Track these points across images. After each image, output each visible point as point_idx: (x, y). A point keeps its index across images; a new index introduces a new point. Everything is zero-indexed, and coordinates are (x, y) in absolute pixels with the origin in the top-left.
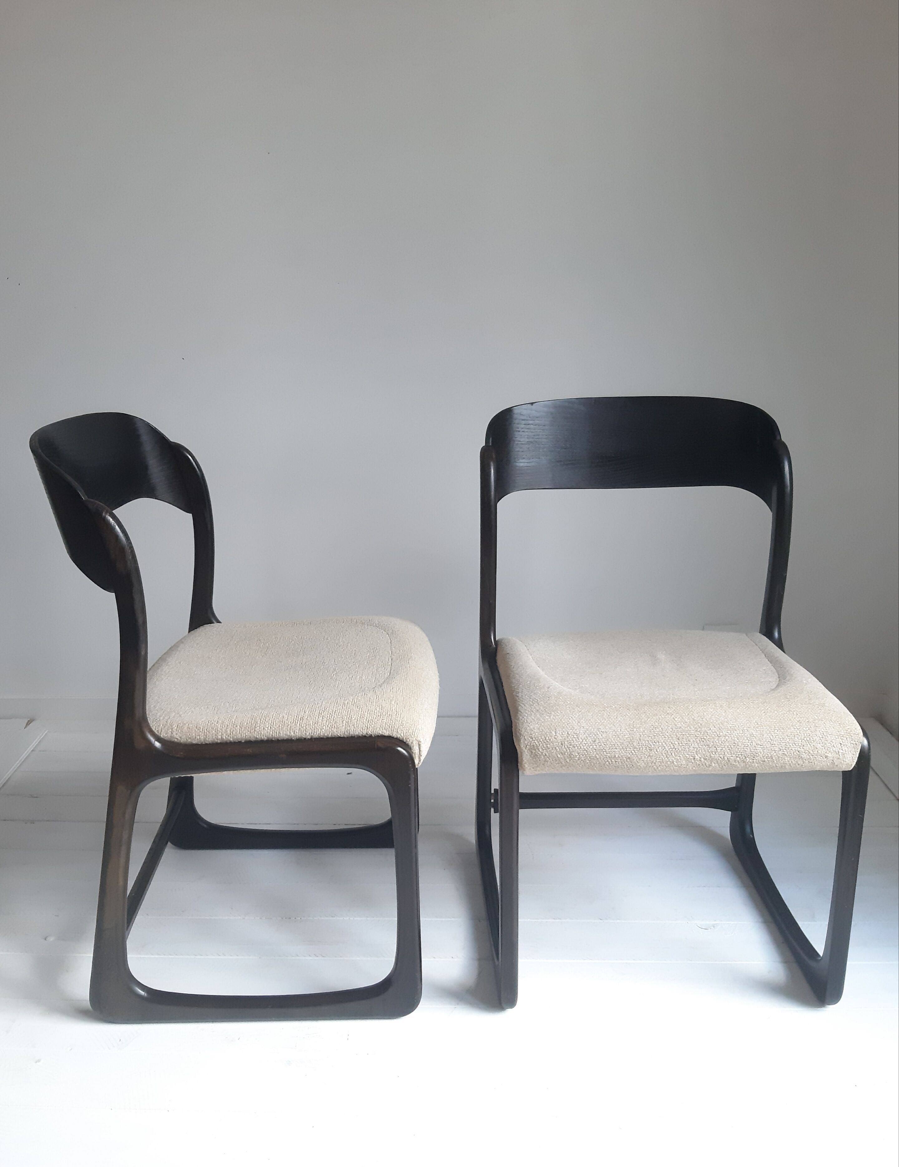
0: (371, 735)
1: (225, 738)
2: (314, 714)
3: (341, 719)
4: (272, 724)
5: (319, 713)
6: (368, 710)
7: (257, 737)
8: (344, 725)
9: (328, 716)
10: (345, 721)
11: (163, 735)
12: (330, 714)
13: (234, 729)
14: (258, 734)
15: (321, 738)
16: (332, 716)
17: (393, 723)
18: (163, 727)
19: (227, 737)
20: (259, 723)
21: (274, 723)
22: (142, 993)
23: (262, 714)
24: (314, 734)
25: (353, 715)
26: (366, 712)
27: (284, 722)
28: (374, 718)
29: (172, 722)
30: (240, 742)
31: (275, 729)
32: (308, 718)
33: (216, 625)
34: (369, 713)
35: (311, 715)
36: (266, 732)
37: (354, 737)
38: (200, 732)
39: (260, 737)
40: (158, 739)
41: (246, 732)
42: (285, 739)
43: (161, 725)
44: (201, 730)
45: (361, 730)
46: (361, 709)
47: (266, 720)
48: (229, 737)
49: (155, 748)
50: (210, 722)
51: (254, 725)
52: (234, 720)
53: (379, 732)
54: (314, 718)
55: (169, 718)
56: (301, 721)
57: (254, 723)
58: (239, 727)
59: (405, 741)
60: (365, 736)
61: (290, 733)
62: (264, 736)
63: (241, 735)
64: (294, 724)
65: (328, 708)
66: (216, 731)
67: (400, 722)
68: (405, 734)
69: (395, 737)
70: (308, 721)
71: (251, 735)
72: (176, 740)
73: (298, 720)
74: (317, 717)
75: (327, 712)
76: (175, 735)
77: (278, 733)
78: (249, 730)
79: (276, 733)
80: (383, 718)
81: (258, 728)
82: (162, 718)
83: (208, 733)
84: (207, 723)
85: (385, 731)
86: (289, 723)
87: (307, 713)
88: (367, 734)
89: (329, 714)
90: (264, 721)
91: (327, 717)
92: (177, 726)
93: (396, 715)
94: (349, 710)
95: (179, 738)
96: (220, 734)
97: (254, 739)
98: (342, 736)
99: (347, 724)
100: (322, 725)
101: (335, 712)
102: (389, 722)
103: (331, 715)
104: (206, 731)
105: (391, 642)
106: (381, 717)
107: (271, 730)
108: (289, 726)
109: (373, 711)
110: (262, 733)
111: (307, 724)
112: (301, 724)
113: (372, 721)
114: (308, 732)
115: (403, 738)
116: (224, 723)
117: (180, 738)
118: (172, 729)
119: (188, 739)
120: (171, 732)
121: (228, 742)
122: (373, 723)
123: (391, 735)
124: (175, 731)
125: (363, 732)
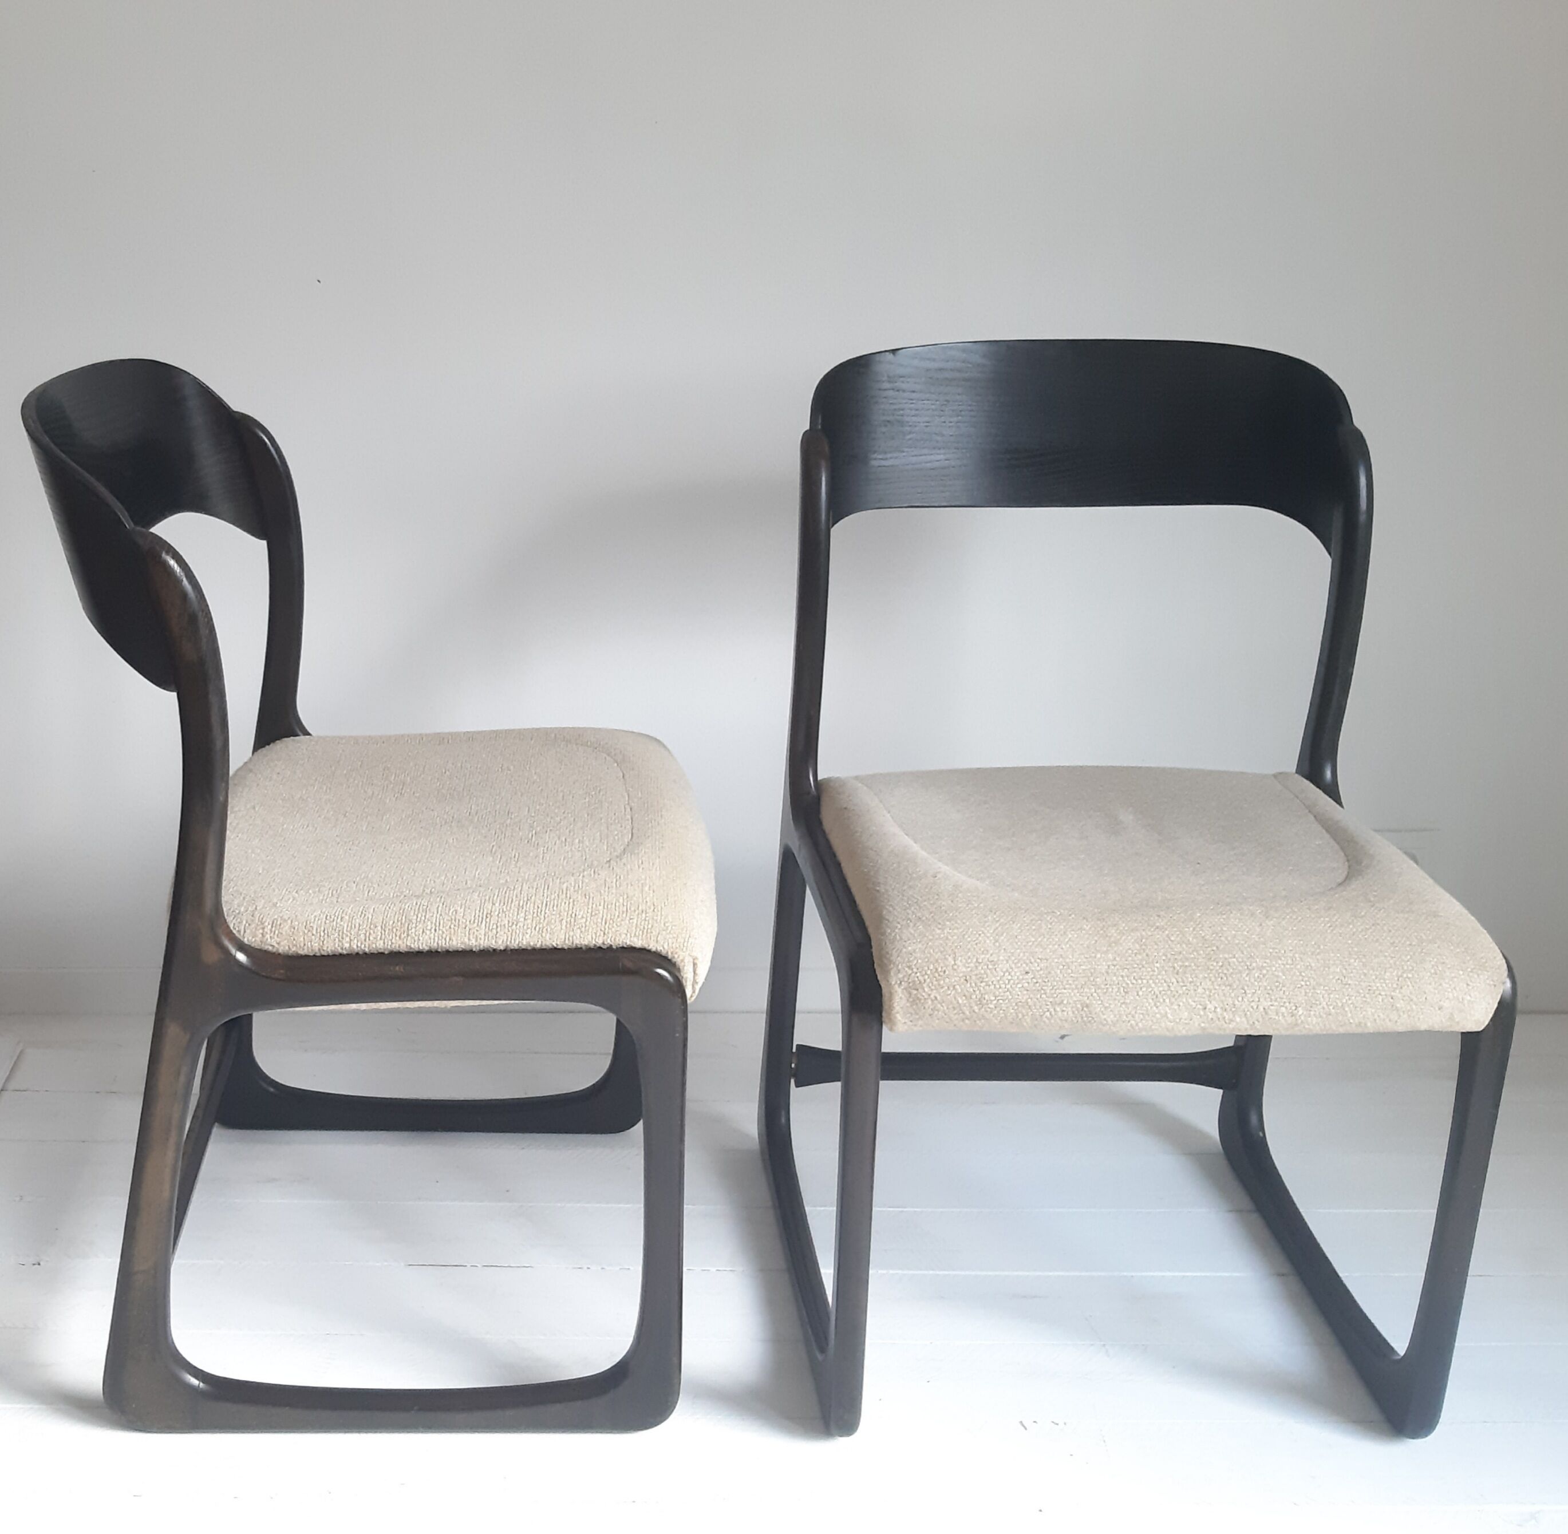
0: (611, 946)
1: (355, 947)
2: (510, 908)
3: (558, 916)
4: (438, 924)
5: (519, 905)
6: (604, 901)
7: (412, 946)
8: (564, 927)
9: (535, 911)
10: (564, 921)
11: (247, 939)
12: (538, 907)
13: (372, 932)
14: (413, 941)
15: (523, 949)
16: (541, 911)
17: (650, 926)
18: (247, 925)
19: (359, 945)
20: (414, 921)
21: (442, 923)
22: (195, 1382)
23: (418, 906)
24: (511, 942)
25: (578, 910)
26: (600, 905)
27: (459, 920)
28: (616, 916)
29: (262, 916)
30: (382, 953)
31: (443, 932)
32: (500, 915)
33: (302, 738)
34: (606, 907)
35: (505, 910)
36: (427, 937)
37: (581, 948)
38: (313, 935)
39: (417, 946)
40: (242, 947)
41: (392, 937)
42: (460, 949)
43: (244, 922)
44: (314, 933)
45: (594, 937)
46: (591, 899)
47: (427, 917)
48: (363, 946)
49: (237, 962)
50: (328, 917)
51: (406, 925)
52: (370, 917)
53: (625, 941)
54: (511, 915)
55: (256, 909)
56: (488, 920)
57: (405, 921)
58: (379, 928)
59: (670, 957)
60: (600, 948)
61: (469, 939)
62: (424, 945)
63: (384, 943)
64: (476, 925)
65: (533, 898)
66: (341, 934)
67: (662, 925)
68: (670, 945)
69: (654, 949)
70: (500, 920)
71: (400, 942)
72: (270, 948)
73: (482, 918)
74: (516, 914)
75: (532, 905)
76: (269, 940)
77: (448, 939)
78: (398, 934)
79: (445, 939)
80: (632, 917)
81: (413, 930)
82: (242, 909)
83: (326, 936)
84: (324, 919)
85: (635, 940)
86: (468, 923)
87: (497, 905)
88: (603, 944)
89: (536, 907)
90: (423, 918)
91: (534, 913)
92: (271, 923)
93: (654, 911)
94: (571, 900)
95: (276, 946)
96: (348, 939)
97: (406, 950)
98: (559, 947)
99: (568, 926)
100: (525, 927)
101: (546, 905)
102: (643, 923)
103: (539, 910)
104: (322, 934)
105: (623, 777)
106: (628, 914)
107: (436, 934)
108: (467, 928)
109: (612, 904)
110: (421, 938)
111: (499, 924)
112: (487, 925)
113: (611, 922)
114: (500, 939)
115: (667, 952)
116: (354, 921)
117: (278, 944)
118: (263, 928)
119: (291, 947)
120: (262, 934)
121: (361, 953)
122: (615, 925)
123: (646, 946)
124: (269, 932)
125: (597, 940)
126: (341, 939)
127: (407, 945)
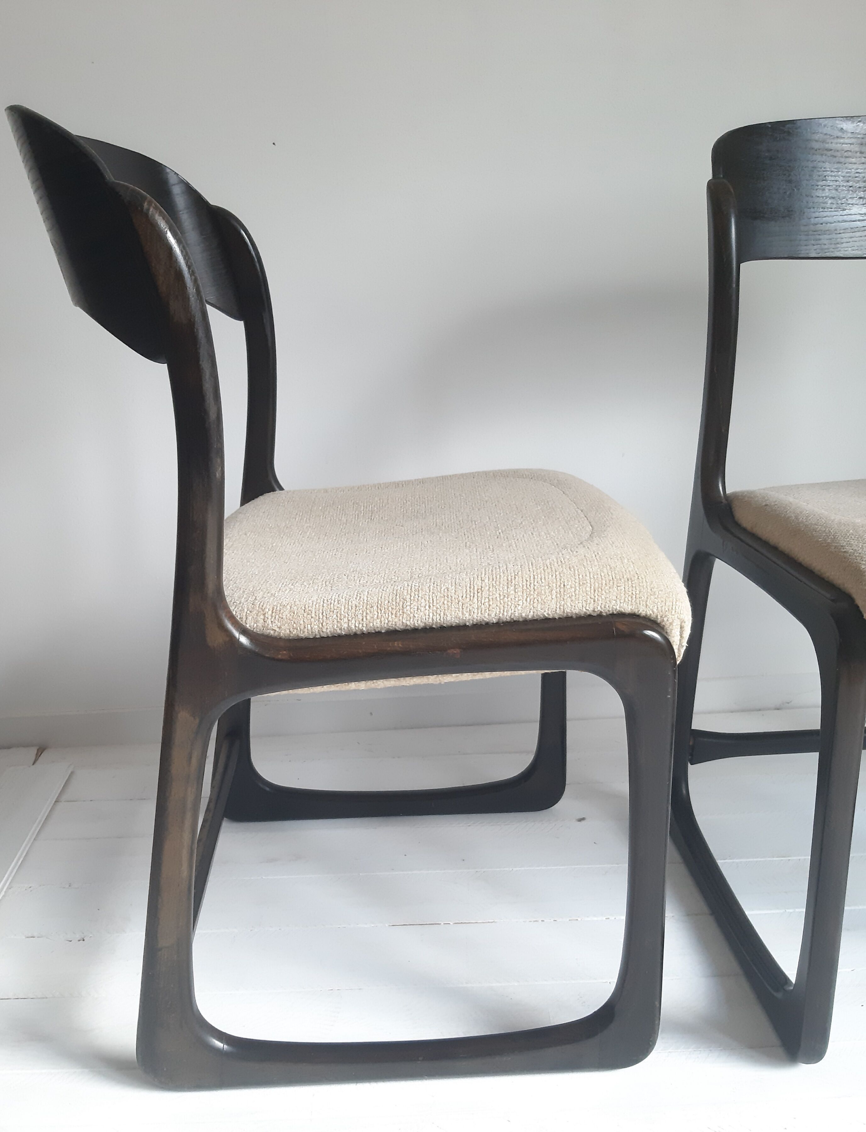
0: (601, 612)
1: (353, 627)
2: (500, 582)
3: (547, 587)
4: (431, 602)
5: (508, 580)
6: (590, 573)
7: (408, 623)
8: (554, 597)
9: (524, 584)
10: (554, 592)
11: (250, 624)
12: (527, 581)
13: (368, 611)
14: (409, 618)
15: (515, 621)
16: (531, 583)
17: (638, 592)
18: (248, 612)
19: (357, 625)
20: (408, 600)
21: (435, 599)
23: (410, 587)
24: (503, 614)
25: (566, 581)
26: (586, 575)
27: (452, 597)
28: (604, 584)
29: (262, 604)
30: (379, 633)
31: (437, 608)
32: (491, 589)
33: (278, 492)
34: (592, 577)
35: (494, 585)
37: (572, 617)
38: (312, 617)
39: (412, 623)
40: (244, 631)
41: (389, 616)
42: (454, 624)
43: (246, 610)
44: (313, 615)
45: (585, 605)
46: (576, 572)
47: (420, 595)
48: (361, 626)
49: (241, 644)
50: (325, 601)
51: (401, 603)
52: (365, 598)
53: (615, 607)
54: (501, 589)
55: (256, 599)
56: (479, 594)
57: (400, 601)
58: (375, 608)
59: (659, 621)
60: (590, 615)
62: (419, 622)
63: (381, 622)
64: (468, 599)
65: (520, 573)
66: (339, 615)
67: (649, 590)
68: (660, 608)
69: (643, 614)
70: (491, 594)
71: (396, 620)
72: (272, 632)
73: (474, 593)
74: (506, 588)
75: (520, 579)
76: (270, 625)
77: (442, 615)
78: (394, 613)
79: (440, 615)
80: (618, 585)
81: (408, 607)
82: (243, 600)
83: (325, 618)
84: (322, 603)
85: (625, 605)
86: (460, 598)
87: (486, 581)
88: (594, 611)
89: (525, 581)
90: (417, 596)
91: (523, 586)
92: (271, 609)
93: (638, 578)
94: (557, 573)
95: (277, 630)
96: (346, 620)
97: (402, 627)
98: (551, 616)
99: (558, 595)
100: (517, 599)
101: (534, 578)
102: (630, 590)
103: (528, 583)
104: (321, 617)
106: (615, 583)
107: (431, 611)
108: (460, 603)
109: (598, 574)
110: (416, 615)
111: (490, 597)
112: (479, 599)
113: (600, 590)
114: (493, 611)
115: (657, 616)
116: (350, 603)
117: (280, 628)
118: (264, 614)
119: (292, 630)
120: (264, 620)
121: (358, 633)
122: (604, 592)
123: (636, 611)
124: (270, 618)
125: (587, 608)
126: (339, 620)
127: (403, 623)
